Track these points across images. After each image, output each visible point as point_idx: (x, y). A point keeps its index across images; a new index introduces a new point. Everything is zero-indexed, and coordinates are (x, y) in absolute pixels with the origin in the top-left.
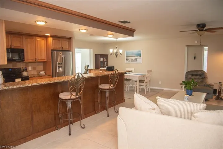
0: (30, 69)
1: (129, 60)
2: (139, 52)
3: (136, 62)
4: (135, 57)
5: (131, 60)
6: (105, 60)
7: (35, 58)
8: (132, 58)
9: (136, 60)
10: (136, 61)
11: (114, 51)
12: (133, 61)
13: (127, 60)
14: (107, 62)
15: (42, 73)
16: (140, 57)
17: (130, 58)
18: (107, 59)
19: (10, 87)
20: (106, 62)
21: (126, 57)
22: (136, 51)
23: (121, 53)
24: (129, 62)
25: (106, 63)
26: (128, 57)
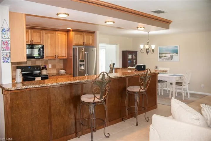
0: (49, 67)
1: (163, 58)
2: (176, 48)
3: (172, 61)
4: (171, 54)
5: (165, 58)
6: (134, 57)
7: (55, 55)
8: (167, 55)
9: (172, 57)
10: (172, 59)
11: (144, 47)
12: (168, 59)
13: (160, 57)
14: (136, 59)
15: (63, 71)
16: (177, 54)
17: (164, 55)
18: (136, 56)
19: (29, 87)
20: (134, 59)
21: (160, 54)
22: (171, 47)
23: (153, 50)
24: (162, 60)
25: (134, 61)
26: (161, 54)
